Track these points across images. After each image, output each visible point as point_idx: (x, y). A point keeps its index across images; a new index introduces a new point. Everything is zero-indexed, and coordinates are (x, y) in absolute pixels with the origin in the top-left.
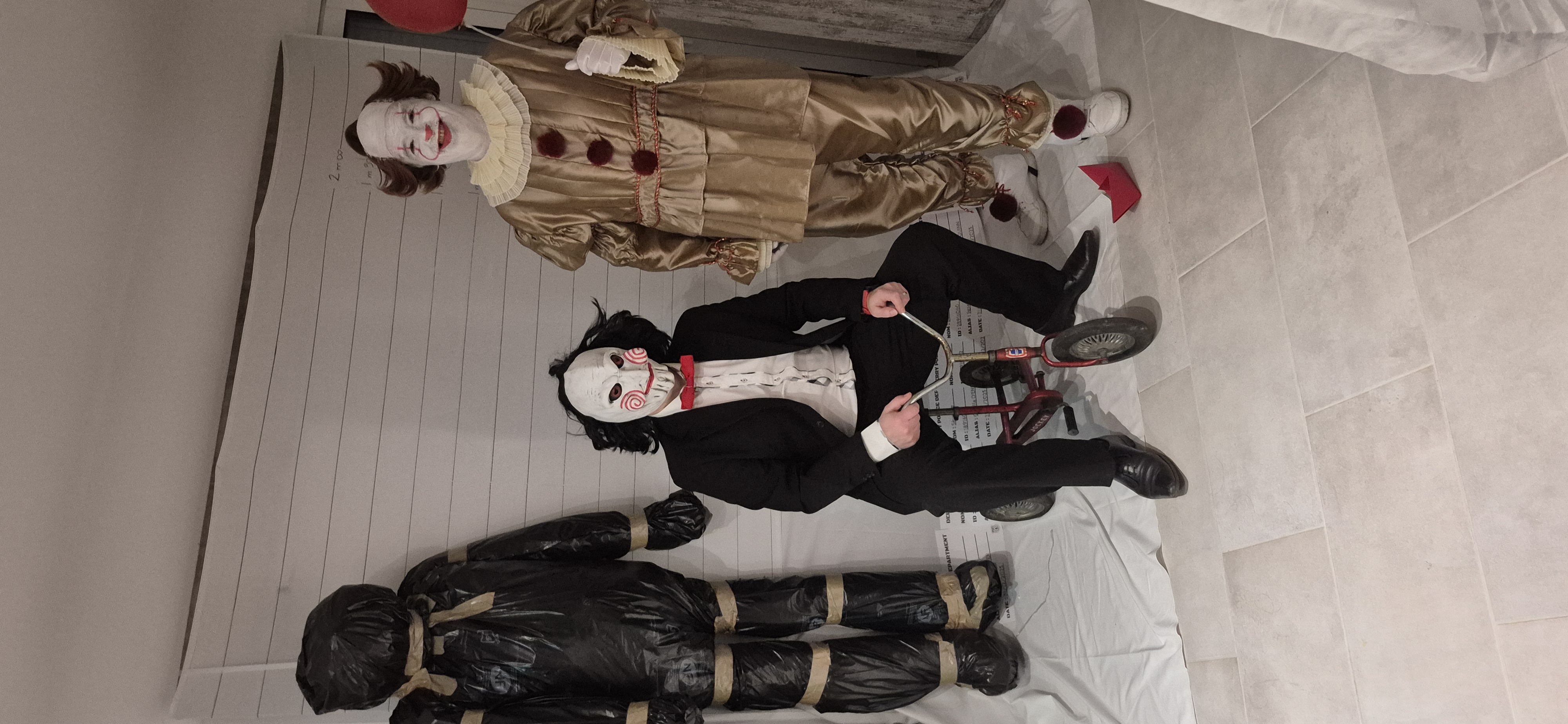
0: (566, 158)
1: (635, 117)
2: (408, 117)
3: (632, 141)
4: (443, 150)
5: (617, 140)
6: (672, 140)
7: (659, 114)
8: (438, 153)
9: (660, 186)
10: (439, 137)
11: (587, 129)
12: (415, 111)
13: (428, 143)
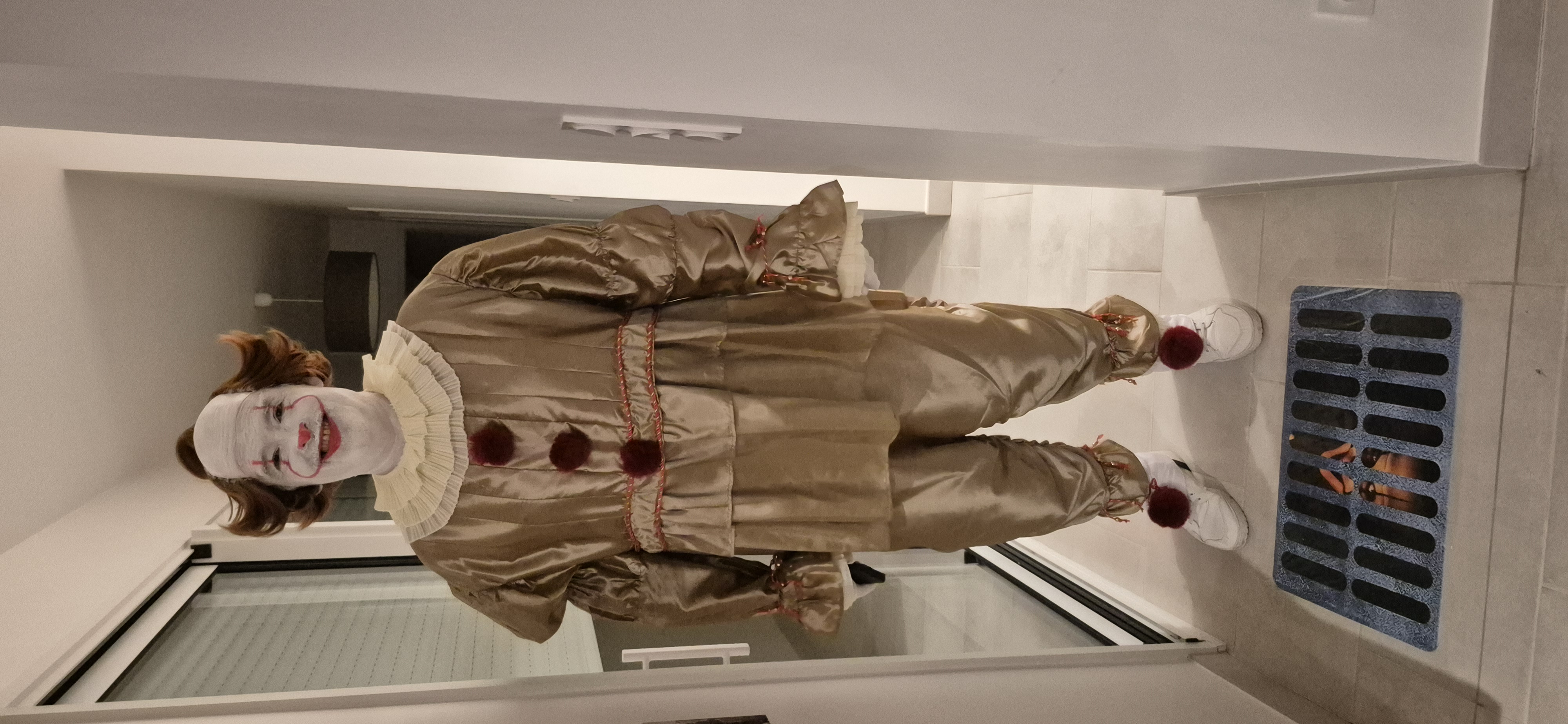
0: (517, 464)
1: (623, 388)
2: (272, 412)
3: (619, 427)
4: (328, 460)
5: (596, 429)
6: (683, 420)
7: (659, 382)
8: (320, 467)
9: (664, 494)
10: (322, 441)
11: (548, 416)
12: (286, 404)
13: (303, 451)
